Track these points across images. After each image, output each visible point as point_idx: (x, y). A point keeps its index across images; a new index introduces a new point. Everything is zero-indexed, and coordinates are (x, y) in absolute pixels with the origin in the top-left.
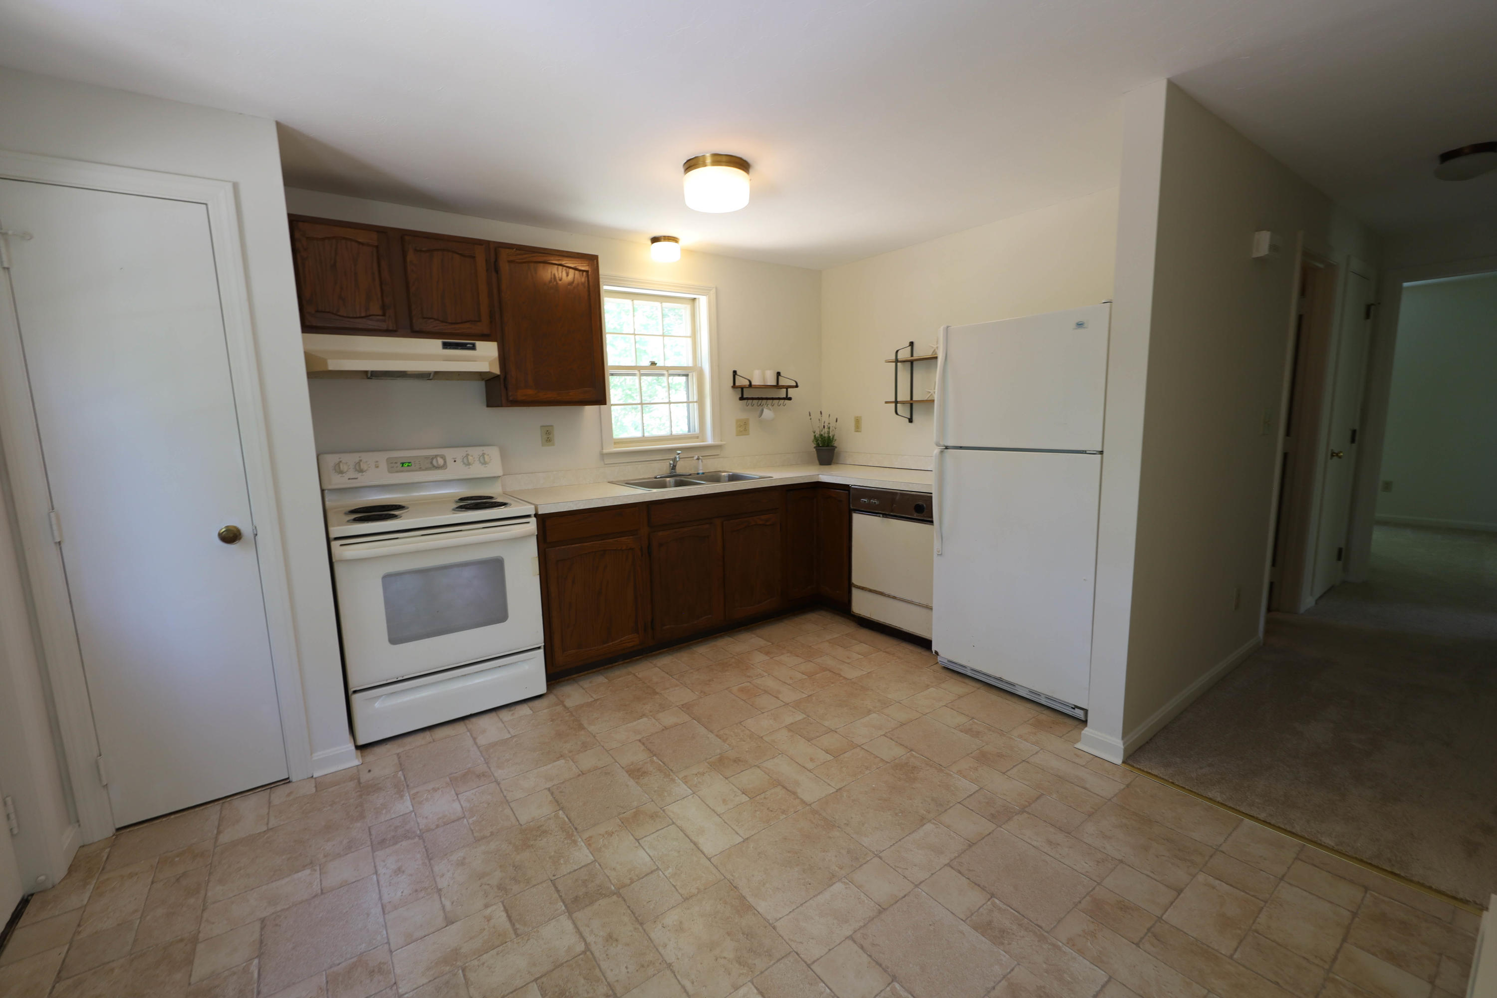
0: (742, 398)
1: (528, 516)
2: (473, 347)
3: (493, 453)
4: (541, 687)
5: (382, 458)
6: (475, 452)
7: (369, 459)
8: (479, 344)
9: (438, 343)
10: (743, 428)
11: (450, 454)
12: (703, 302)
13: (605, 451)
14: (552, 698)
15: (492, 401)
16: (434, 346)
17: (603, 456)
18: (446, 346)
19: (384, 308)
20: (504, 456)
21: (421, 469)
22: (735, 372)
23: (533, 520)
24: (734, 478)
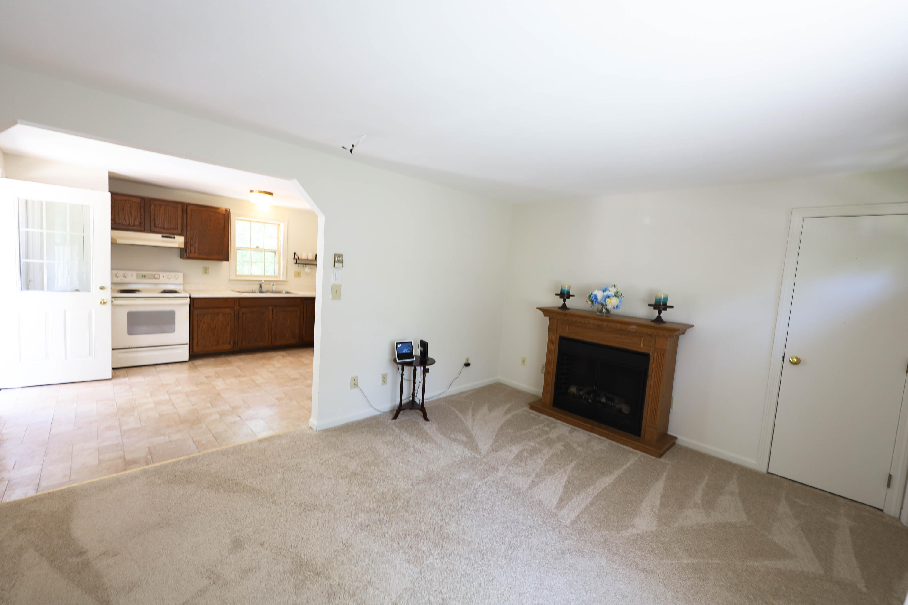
0: (296, 263)
1: (187, 297)
2: (174, 238)
3: (180, 275)
4: (186, 358)
5: (134, 273)
6: (173, 274)
7: (128, 273)
8: (177, 237)
9: (160, 236)
10: (298, 275)
11: (162, 274)
12: (282, 225)
13: (231, 278)
14: (190, 363)
15: (182, 257)
16: (159, 236)
17: (230, 280)
18: (163, 237)
19: (140, 223)
20: (184, 276)
21: (149, 278)
22: (295, 253)
23: (189, 299)
24: (287, 293)
